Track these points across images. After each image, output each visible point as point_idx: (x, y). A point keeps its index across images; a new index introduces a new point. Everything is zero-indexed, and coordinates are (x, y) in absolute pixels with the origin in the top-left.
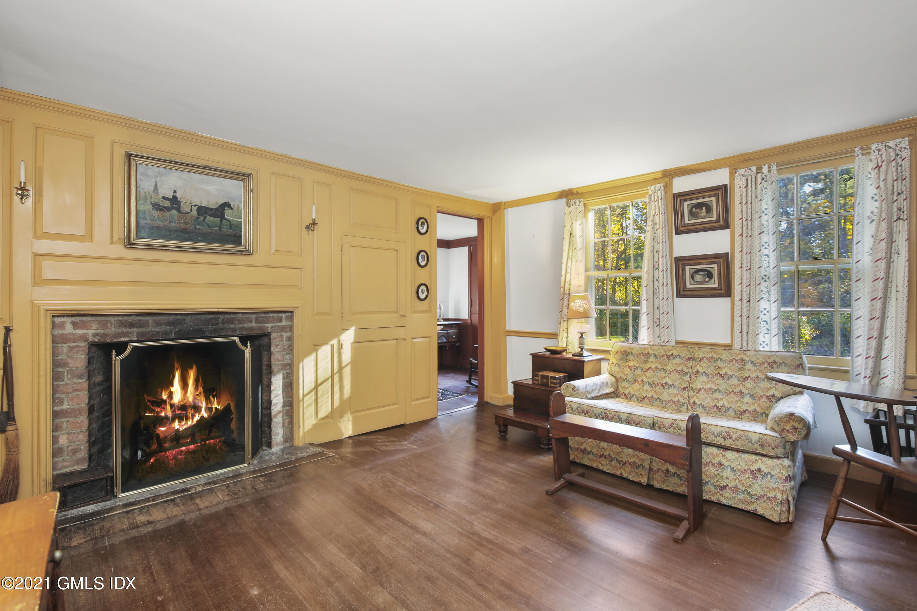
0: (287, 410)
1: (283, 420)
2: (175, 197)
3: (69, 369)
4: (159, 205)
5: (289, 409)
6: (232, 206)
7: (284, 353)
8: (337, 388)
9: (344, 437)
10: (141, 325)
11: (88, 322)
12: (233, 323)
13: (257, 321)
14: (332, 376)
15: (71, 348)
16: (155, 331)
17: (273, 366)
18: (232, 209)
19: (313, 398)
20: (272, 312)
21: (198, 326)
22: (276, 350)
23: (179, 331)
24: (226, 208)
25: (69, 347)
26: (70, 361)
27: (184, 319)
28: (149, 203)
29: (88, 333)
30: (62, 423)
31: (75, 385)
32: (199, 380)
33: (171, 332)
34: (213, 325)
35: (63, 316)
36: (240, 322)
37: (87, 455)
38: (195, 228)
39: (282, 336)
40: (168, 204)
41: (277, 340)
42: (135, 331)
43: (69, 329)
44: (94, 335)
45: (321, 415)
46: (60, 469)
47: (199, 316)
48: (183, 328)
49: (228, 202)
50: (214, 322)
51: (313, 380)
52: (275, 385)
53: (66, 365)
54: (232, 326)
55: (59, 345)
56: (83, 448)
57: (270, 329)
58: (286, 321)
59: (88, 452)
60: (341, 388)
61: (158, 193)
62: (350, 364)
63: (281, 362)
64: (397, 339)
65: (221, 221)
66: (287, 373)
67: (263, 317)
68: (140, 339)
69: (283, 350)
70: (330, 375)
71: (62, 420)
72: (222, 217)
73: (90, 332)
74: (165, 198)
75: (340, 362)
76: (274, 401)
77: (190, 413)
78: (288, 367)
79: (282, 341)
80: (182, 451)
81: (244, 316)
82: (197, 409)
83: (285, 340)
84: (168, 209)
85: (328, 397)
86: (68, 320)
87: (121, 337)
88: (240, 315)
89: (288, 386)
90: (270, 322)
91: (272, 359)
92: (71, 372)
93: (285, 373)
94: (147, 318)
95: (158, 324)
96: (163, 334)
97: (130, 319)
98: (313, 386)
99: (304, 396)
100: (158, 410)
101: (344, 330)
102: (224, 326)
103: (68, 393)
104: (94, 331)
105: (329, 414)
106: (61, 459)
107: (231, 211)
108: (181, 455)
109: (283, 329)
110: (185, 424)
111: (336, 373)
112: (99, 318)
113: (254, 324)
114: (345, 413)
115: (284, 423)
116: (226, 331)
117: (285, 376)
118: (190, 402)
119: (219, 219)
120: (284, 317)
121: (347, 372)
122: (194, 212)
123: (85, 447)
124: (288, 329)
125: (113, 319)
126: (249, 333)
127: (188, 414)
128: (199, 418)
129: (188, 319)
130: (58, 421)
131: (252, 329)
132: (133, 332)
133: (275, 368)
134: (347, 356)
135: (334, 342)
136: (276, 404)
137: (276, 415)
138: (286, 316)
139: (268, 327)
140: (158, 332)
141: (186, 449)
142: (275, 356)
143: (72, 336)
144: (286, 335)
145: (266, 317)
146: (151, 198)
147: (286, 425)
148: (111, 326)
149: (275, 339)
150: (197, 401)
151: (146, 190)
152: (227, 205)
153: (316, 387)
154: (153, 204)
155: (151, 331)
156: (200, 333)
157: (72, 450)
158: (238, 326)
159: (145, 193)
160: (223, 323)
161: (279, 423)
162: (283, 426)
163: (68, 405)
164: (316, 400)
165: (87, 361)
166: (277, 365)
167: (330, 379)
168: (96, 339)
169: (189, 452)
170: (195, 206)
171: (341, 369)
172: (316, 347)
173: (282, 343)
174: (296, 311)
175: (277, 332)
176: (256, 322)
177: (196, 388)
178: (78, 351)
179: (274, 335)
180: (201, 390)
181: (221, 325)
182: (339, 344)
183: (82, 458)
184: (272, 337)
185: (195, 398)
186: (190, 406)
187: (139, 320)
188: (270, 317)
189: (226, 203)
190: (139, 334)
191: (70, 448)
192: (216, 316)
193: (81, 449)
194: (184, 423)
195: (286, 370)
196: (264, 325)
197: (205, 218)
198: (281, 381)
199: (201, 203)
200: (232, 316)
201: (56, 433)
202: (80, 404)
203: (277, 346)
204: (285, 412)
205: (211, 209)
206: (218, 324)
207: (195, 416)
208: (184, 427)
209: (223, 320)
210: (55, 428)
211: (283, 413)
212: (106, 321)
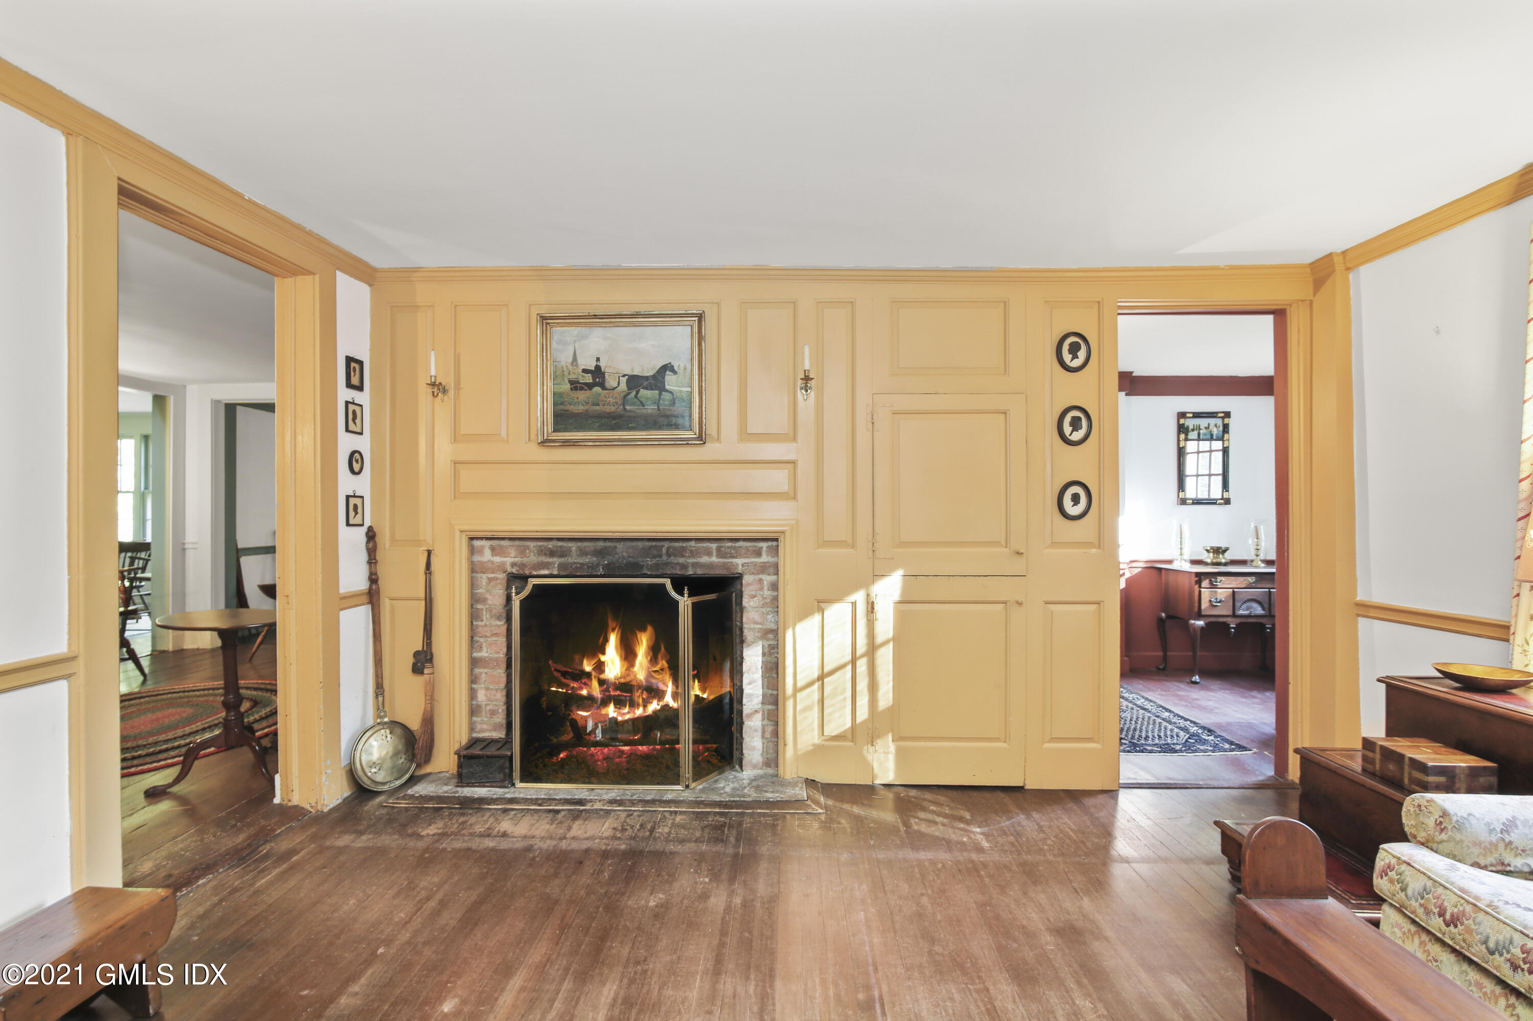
0: (769, 710)
1: (763, 726)
2: (598, 368)
3: (487, 606)
4: (578, 382)
5: (773, 710)
6: (676, 368)
7: (764, 610)
8: (863, 685)
9: (877, 782)
10: (563, 553)
11: (506, 547)
12: (683, 556)
13: (720, 554)
14: (854, 661)
15: (490, 580)
16: (578, 563)
17: (746, 632)
18: (675, 372)
19: (816, 696)
20: (745, 540)
21: (633, 557)
22: (752, 603)
23: (609, 564)
24: (668, 373)
25: (488, 578)
26: (488, 596)
27: (615, 547)
28: (567, 381)
29: (506, 562)
30: (481, 674)
31: (493, 628)
32: (660, 649)
33: (598, 565)
34: (654, 557)
35: (482, 538)
36: (693, 554)
37: (504, 721)
38: (625, 409)
39: (761, 580)
40: (589, 379)
41: (751, 587)
42: (556, 561)
43: (487, 556)
44: (513, 565)
45: (832, 729)
46: (479, 732)
47: (634, 544)
48: (614, 560)
49: (670, 363)
50: (655, 552)
51: (816, 663)
52: (749, 663)
53: (484, 601)
54: (681, 560)
55: (479, 575)
56: (500, 711)
57: (740, 567)
58: (767, 555)
59: (505, 717)
60: (873, 687)
61: (577, 365)
62: (891, 644)
63: (760, 626)
64: (1005, 603)
65: (660, 394)
66: (769, 645)
67: (729, 547)
68: (562, 573)
69: (763, 604)
70: (849, 658)
71: (481, 670)
72: (662, 389)
73: (509, 560)
74: (585, 371)
75: (871, 635)
76: (747, 689)
77: (639, 697)
78: (771, 636)
79: (762, 589)
80: (623, 752)
81: (699, 545)
82: (654, 692)
83: (766, 588)
84: (590, 386)
85: (845, 699)
86: (486, 544)
87: (541, 569)
88: (693, 543)
89: (771, 669)
90: (741, 556)
91: (744, 620)
92: (490, 610)
93: (766, 646)
94: (570, 544)
95: (583, 553)
96: (589, 567)
97: (550, 545)
98: (816, 674)
99: (796, 690)
100: (575, 685)
101: (877, 576)
102: (669, 560)
103: (486, 637)
104: (513, 560)
105: (845, 731)
106: (479, 719)
107: (674, 377)
108: (620, 757)
109: (763, 569)
110: (628, 713)
111: (862, 656)
112: (517, 543)
113: (714, 559)
114: (879, 737)
115: (764, 732)
116: (672, 567)
117: (766, 650)
118: (641, 680)
119: (657, 392)
120: (765, 549)
121: (885, 657)
122: (623, 386)
123: (503, 710)
124: (772, 570)
125: (532, 544)
126: (706, 572)
127: (636, 699)
128: (659, 707)
129: (620, 546)
130: (477, 671)
131: (711, 566)
132: (554, 563)
133: (748, 634)
134: (885, 627)
135: (859, 597)
136: (751, 695)
137: (750, 715)
138: (768, 547)
139: (738, 565)
140: (582, 564)
141: (631, 749)
142: (750, 614)
143: (490, 565)
144: (768, 579)
145: (735, 548)
146: (569, 374)
147: (768, 735)
148: (530, 553)
149: (749, 584)
150: (654, 681)
151: (563, 363)
152: (667, 368)
153: (821, 678)
154: (571, 382)
155: (575, 563)
156: (634, 569)
157: (490, 710)
158: (691, 561)
159: (562, 368)
160: (669, 555)
161: (756, 731)
162: (763, 737)
163: (487, 652)
164: (822, 701)
165: (505, 598)
166: (751, 629)
167: (849, 667)
168: (514, 571)
169: (636, 755)
170: (624, 376)
171: (873, 648)
172: (820, 605)
173: (761, 593)
174: (781, 539)
175: (753, 574)
176: (718, 556)
177: (654, 660)
178: (496, 584)
179: (747, 579)
180: (663, 665)
181: (665, 558)
182: (868, 603)
183: (500, 723)
184: (744, 582)
185: (649, 675)
186: (640, 687)
187: (561, 547)
188: (740, 547)
189: (666, 365)
190: (562, 566)
191: (488, 708)
192: (658, 544)
193: (498, 712)
194: (626, 710)
195: (768, 640)
196: (731, 560)
197: (638, 392)
198: (760, 658)
199: (632, 370)
200: (681, 544)
201: (474, 686)
202: (498, 653)
203: (753, 597)
204: (766, 713)
205: (647, 378)
206: (660, 556)
207: (651, 703)
208: (627, 717)
209: (668, 549)
210: (473, 680)
211: (763, 715)
212: (525, 546)
